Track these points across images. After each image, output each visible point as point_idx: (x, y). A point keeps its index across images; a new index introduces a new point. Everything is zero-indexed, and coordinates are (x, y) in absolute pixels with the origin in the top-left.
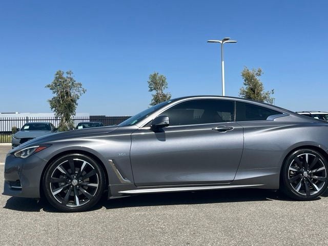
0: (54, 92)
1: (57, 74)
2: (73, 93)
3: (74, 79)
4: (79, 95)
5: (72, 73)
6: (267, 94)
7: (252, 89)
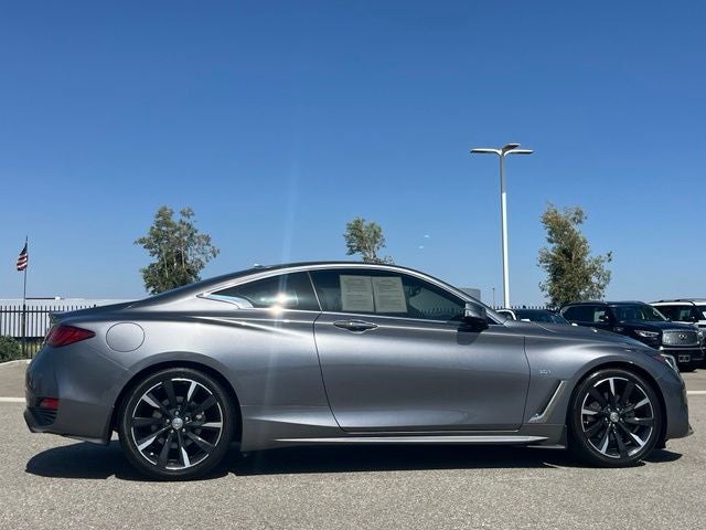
0: (153, 254)
1: (158, 216)
2: (192, 255)
3: (195, 226)
4: (203, 260)
5: (193, 214)
6: (597, 262)
7: (564, 251)
